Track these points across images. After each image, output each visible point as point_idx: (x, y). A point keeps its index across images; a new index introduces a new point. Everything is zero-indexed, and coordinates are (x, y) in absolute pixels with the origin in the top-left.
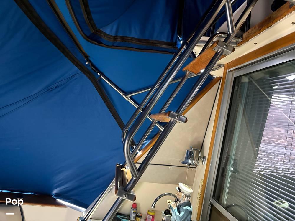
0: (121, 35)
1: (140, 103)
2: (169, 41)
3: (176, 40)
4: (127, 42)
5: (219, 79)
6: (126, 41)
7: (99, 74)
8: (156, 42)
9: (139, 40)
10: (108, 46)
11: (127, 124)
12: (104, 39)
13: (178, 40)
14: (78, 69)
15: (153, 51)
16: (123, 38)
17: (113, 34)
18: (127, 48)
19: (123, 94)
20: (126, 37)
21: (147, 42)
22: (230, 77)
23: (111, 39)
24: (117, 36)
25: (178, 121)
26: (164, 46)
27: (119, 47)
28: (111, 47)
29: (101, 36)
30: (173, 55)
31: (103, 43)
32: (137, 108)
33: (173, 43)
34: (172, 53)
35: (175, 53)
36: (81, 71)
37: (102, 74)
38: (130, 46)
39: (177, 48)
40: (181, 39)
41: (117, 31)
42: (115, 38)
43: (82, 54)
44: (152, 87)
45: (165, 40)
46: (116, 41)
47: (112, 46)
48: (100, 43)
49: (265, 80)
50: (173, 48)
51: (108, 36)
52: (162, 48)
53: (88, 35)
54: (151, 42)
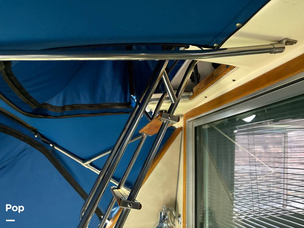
0: (69, 104)
1: (101, 168)
2: (123, 102)
3: (130, 100)
4: (78, 110)
5: (181, 129)
6: (76, 109)
7: (51, 145)
8: (110, 104)
9: (91, 106)
10: (56, 117)
11: (89, 194)
12: (51, 111)
13: (131, 99)
14: (27, 144)
15: (107, 114)
16: (72, 107)
17: (60, 104)
18: (78, 115)
19: (82, 161)
20: (75, 105)
21: (100, 106)
22: (191, 127)
23: (59, 109)
24: (65, 106)
25: (131, 209)
26: (119, 107)
27: (69, 115)
28: (60, 117)
29: (47, 109)
30: (129, 115)
31: (51, 115)
32: (99, 174)
33: (127, 102)
34: (128, 113)
35: (131, 112)
36: (30, 145)
37: (55, 144)
38: (81, 113)
39: (132, 107)
40: (134, 97)
41: (64, 101)
42: (63, 108)
43: (28, 129)
44: (112, 148)
45: (118, 102)
46: (65, 110)
47: (62, 116)
48: (46, 116)
49: (225, 124)
50: (128, 108)
51: (55, 108)
52: (116, 109)
53: (31, 111)
54: (104, 105)
